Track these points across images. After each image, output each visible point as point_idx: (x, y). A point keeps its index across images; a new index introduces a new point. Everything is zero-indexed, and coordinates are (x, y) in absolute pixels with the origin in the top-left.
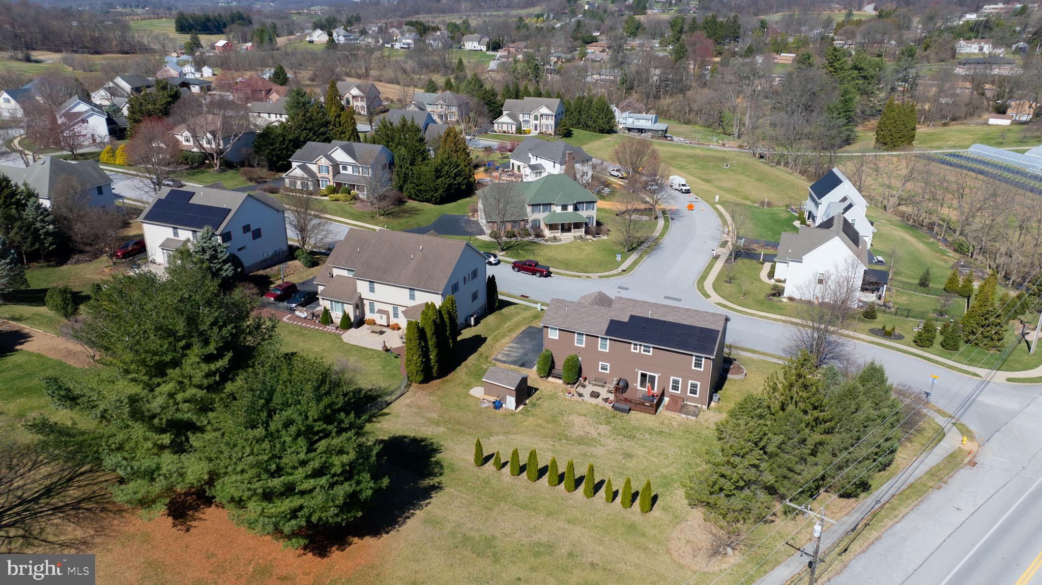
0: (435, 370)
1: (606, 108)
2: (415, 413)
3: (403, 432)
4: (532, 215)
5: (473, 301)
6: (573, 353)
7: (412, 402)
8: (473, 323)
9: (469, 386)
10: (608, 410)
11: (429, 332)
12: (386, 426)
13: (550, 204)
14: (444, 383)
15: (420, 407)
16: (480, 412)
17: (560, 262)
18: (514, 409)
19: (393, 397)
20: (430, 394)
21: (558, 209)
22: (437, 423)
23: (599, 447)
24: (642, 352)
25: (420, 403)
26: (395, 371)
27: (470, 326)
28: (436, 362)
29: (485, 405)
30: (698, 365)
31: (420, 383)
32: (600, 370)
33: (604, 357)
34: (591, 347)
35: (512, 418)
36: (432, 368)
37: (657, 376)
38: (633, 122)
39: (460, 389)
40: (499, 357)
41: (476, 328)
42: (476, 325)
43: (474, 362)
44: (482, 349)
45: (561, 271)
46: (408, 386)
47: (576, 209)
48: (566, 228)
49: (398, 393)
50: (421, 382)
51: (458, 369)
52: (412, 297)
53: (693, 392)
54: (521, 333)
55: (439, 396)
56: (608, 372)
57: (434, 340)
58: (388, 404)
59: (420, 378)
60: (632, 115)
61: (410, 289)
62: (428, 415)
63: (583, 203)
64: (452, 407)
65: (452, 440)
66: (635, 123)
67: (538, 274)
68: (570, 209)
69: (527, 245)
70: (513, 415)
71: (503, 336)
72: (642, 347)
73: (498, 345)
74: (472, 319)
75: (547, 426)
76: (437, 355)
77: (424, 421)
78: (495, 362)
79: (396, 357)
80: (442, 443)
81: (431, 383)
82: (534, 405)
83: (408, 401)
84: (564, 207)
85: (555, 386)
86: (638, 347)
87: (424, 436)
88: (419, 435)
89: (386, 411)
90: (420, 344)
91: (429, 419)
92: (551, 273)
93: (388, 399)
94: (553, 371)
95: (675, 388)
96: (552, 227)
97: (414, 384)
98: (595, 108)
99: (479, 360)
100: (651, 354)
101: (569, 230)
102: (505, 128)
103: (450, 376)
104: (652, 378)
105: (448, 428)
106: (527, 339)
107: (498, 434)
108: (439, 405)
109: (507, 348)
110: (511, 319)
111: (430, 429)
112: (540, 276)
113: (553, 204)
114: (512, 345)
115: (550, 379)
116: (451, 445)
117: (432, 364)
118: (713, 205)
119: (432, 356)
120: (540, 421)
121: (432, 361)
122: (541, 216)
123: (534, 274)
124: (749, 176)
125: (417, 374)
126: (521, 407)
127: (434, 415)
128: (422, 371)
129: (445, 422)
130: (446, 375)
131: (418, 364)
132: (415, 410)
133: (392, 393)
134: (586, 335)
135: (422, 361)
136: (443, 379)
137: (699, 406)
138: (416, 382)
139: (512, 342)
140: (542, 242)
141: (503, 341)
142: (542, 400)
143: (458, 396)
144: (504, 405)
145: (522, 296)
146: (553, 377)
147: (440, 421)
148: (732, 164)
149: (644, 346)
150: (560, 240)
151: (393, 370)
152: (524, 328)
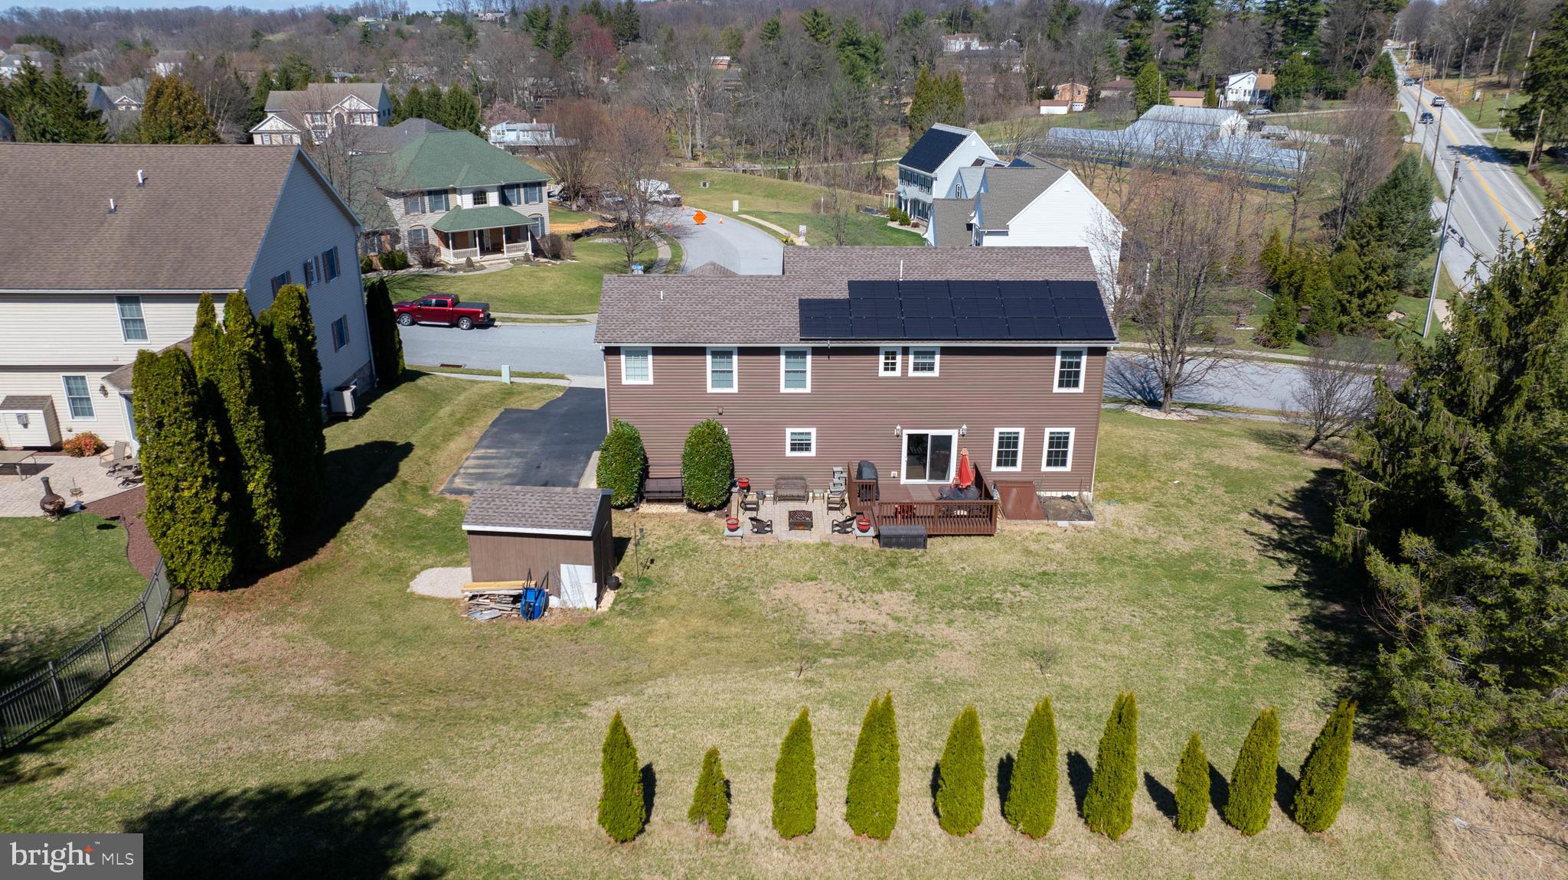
0: (271, 533)
1: (468, 106)
2: (235, 691)
3: (203, 778)
4: (406, 219)
5: (336, 350)
6: (702, 417)
7: (207, 656)
8: (350, 408)
9: (401, 573)
10: (864, 551)
11: (234, 393)
12: (101, 775)
13: (446, 192)
14: (310, 575)
15: (244, 667)
16: (481, 640)
17: (503, 300)
18: (591, 603)
19: (118, 655)
20: (271, 619)
21: (466, 201)
22: (343, 708)
23: (942, 654)
24: (911, 373)
25: (239, 654)
26: (110, 567)
27: (342, 417)
28: (271, 504)
29: (488, 615)
30: (1069, 378)
31: (222, 588)
32: (789, 453)
33: (799, 409)
34: (759, 391)
35: (598, 634)
36: (259, 529)
37: (954, 434)
38: (518, 137)
39: (374, 587)
40: (459, 482)
41: (363, 421)
42: (361, 410)
43: (389, 504)
44: (405, 467)
45: (513, 315)
46: (177, 603)
47: (504, 200)
48: (492, 243)
49: (138, 634)
50: (228, 584)
51: (347, 529)
52: (134, 328)
53: (1057, 457)
54: (494, 424)
55: (306, 618)
56: (813, 453)
57: (256, 422)
58: (97, 684)
59: (220, 567)
60: (512, 126)
61: (122, 299)
62: (292, 687)
63: (518, 186)
64: (372, 644)
65: (448, 761)
66: (522, 139)
67: (465, 323)
68: (493, 198)
69: (413, 280)
70: (597, 622)
71: (448, 436)
72: (911, 358)
73: (442, 456)
74: (347, 395)
75: (726, 631)
76: (274, 478)
77: (281, 712)
78: (453, 497)
79: (101, 527)
80: (412, 780)
81: (262, 583)
82: (645, 583)
83: (189, 655)
84: (480, 197)
85: (672, 522)
86: (899, 358)
87: (315, 776)
88: (292, 776)
89: (91, 711)
90: (200, 436)
91: (301, 702)
92: (494, 320)
93: (94, 662)
94: (650, 485)
95: (1007, 457)
96: (457, 240)
97: (197, 596)
98: (449, 108)
99: (402, 499)
100: (936, 373)
101: (497, 248)
102: (278, 140)
103: (323, 555)
104: (943, 443)
105: (399, 717)
106: (516, 436)
107: (595, 692)
108: (320, 646)
109: (472, 462)
110: (450, 400)
111: (326, 736)
112: (471, 328)
113: (454, 191)
114: (481, 452)
115: (645, 508)
116: (453, 780)
117: (261, 513)
118: (734, 216)
119: (257, 484)
120: (696, 623)
121: (257, 502)
122: (430, 219)
123: (455, 324)
124: (750, 193)
125: (206, 553)
126: (610, 596)
127: (316, 684)
128: (224, 540)
129: (369, 696)
130: (311, 553)
131: (207, 515)
132: (230, 680)
133: (105, 639)
134: (742, 352)
135: (217, 500)
136: (305, 565)
137: (1075, 494)
138: (205, 587)
139: (477, 446)
140: (444, 273)
141: (454, 446)
142: (658, 564)
143: (379, 605)
144: (554, 601)
145: (442, 365)
146: (649, 501)
147: (348, 698)
148: (712, 182)
149: (917, 354)
150: (483, 268)
151: (98, 567)
152: (496, 414)
